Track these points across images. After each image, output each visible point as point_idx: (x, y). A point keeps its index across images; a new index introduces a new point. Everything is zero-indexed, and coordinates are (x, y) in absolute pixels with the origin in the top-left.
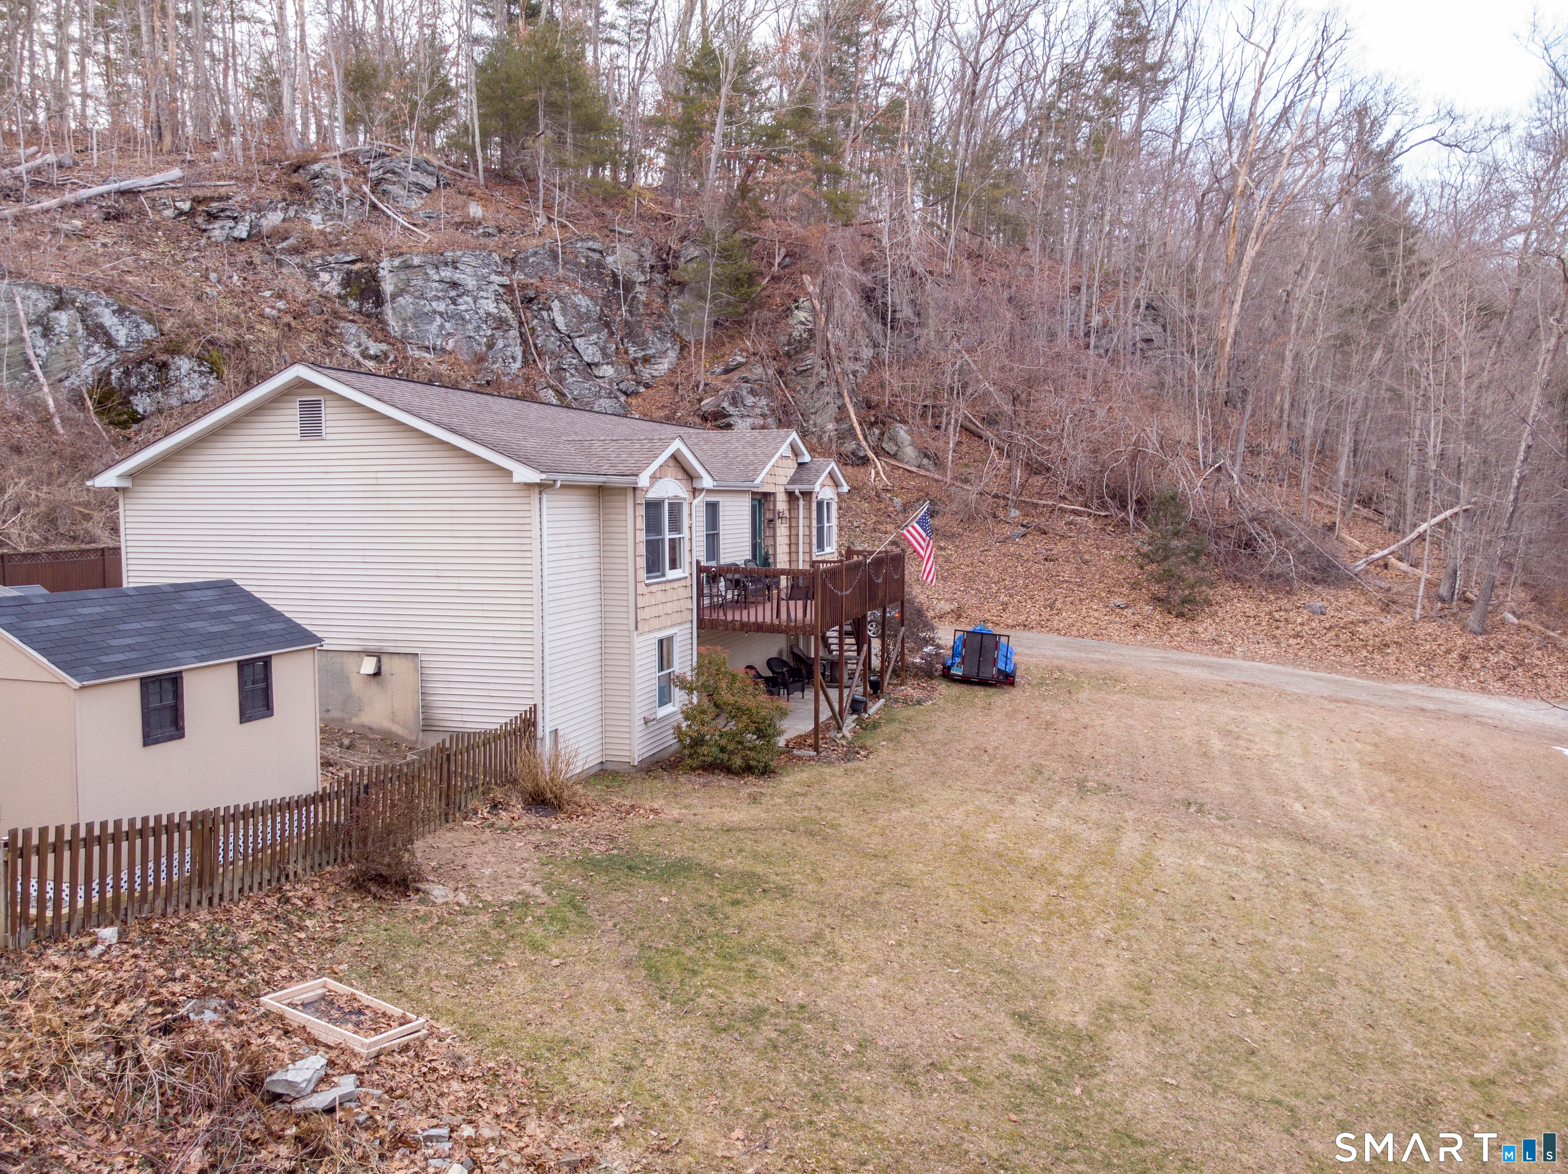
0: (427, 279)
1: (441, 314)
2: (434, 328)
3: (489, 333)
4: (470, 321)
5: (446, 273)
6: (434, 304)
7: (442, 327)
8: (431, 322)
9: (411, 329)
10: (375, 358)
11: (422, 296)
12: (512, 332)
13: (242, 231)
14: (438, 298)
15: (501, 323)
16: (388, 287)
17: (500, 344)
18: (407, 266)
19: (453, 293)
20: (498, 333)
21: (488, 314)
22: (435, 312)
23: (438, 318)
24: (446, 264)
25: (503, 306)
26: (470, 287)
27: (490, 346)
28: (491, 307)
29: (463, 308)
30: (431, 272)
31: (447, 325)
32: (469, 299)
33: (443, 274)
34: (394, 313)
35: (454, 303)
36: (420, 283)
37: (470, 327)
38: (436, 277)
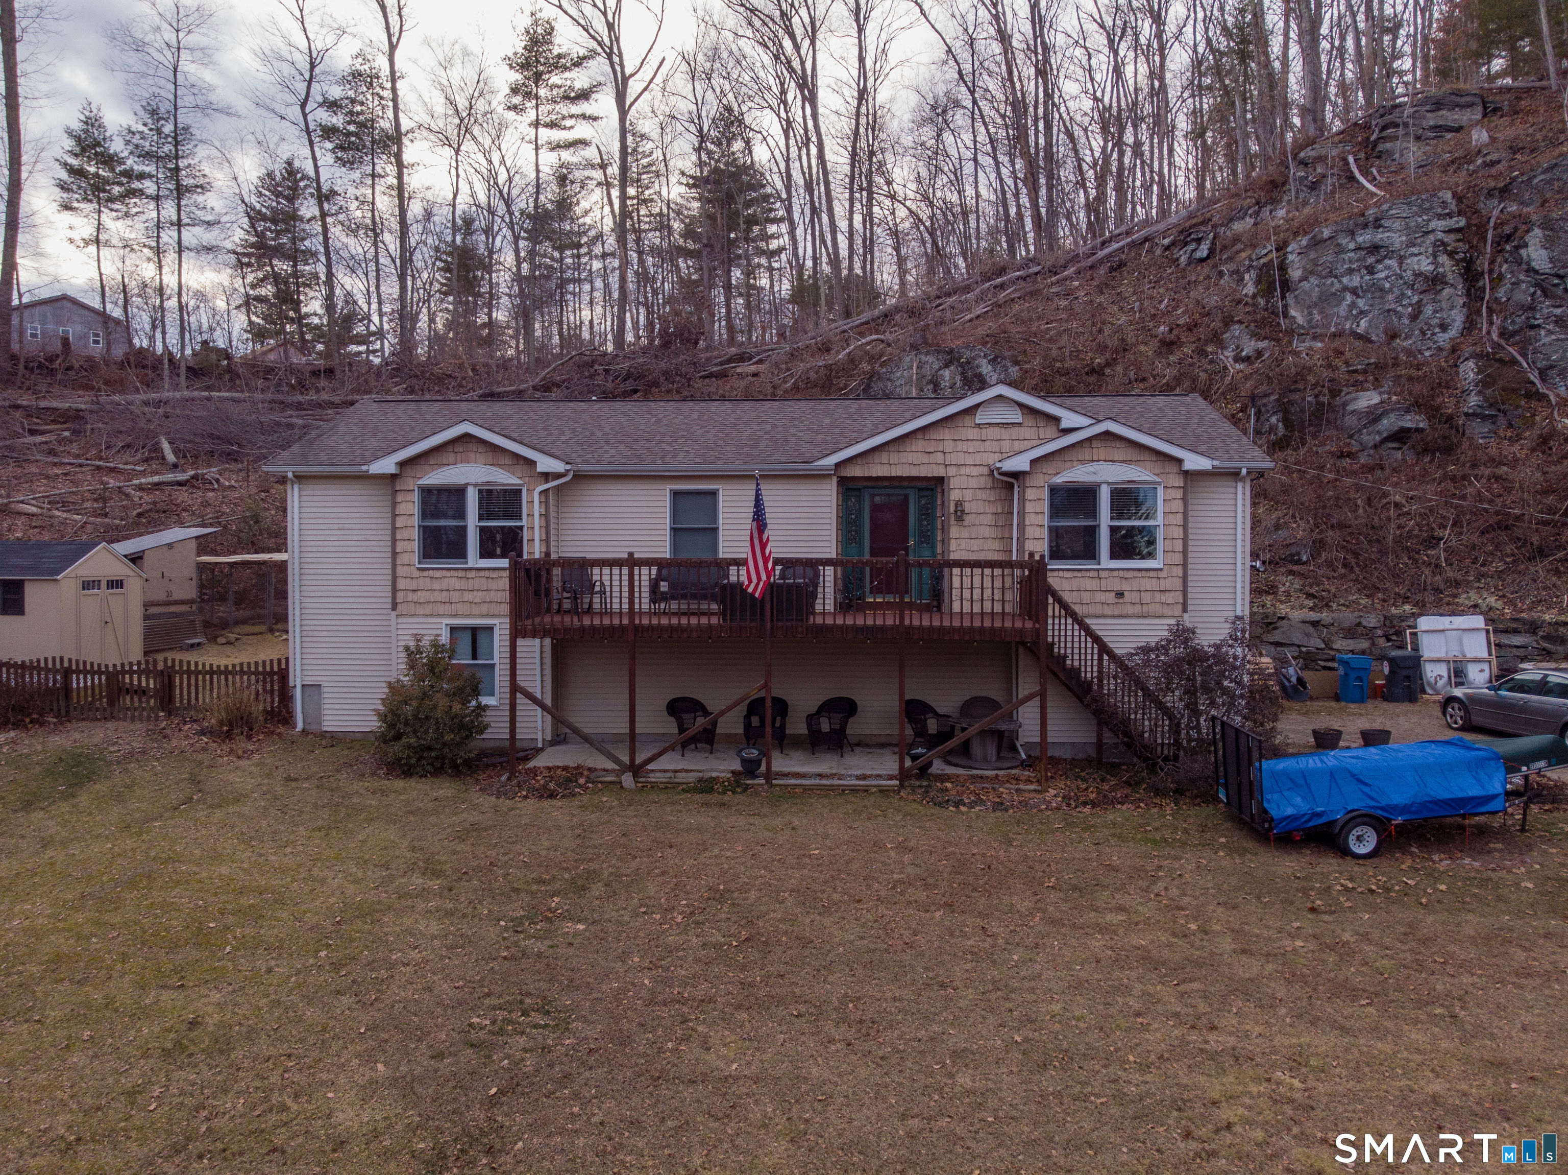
0: (1341, 250)
1: (1354, 292)
2: (1343, 309)
3: (1415, 299)
4: (1391, 290)
5: (1364, 237)
6: (1345, 280)
7: (1353, 305)
8: (1339, 304)
9: (1317, 317)
10: (1247, 359)
11: (1331, 274)
12: (1447, 292)
13: (1203, 251)
14: (1351, 271)
15: (1435, 282)
16: (1295, 274)
17: (1428, 310)
18: (1316, 243)
19: (1371, 260)
20: (1426, 298)
21: (1418, 275)
22: (1345, 289)
23: (1349, 298)
24: (1365, 226)
25: (1443, 259)
26: (1397, 246)
27: (1414, 317)
28: (1425, 265)
29: (1382, 275)
30: (1344, 241)
31: (1361, 303)
32: (1392, 263)
33: (1360, 239)
34: (1297, 302)
35: (1371, 270)
36: (1329, 258)
37: (1390, 297)
38: (1352, 246)
